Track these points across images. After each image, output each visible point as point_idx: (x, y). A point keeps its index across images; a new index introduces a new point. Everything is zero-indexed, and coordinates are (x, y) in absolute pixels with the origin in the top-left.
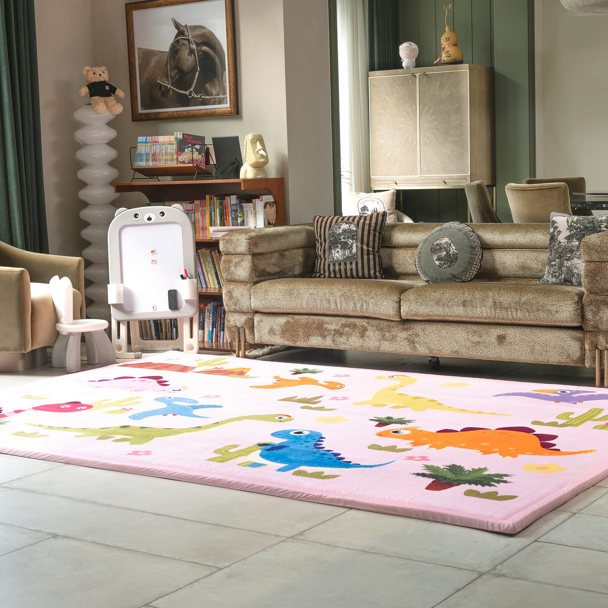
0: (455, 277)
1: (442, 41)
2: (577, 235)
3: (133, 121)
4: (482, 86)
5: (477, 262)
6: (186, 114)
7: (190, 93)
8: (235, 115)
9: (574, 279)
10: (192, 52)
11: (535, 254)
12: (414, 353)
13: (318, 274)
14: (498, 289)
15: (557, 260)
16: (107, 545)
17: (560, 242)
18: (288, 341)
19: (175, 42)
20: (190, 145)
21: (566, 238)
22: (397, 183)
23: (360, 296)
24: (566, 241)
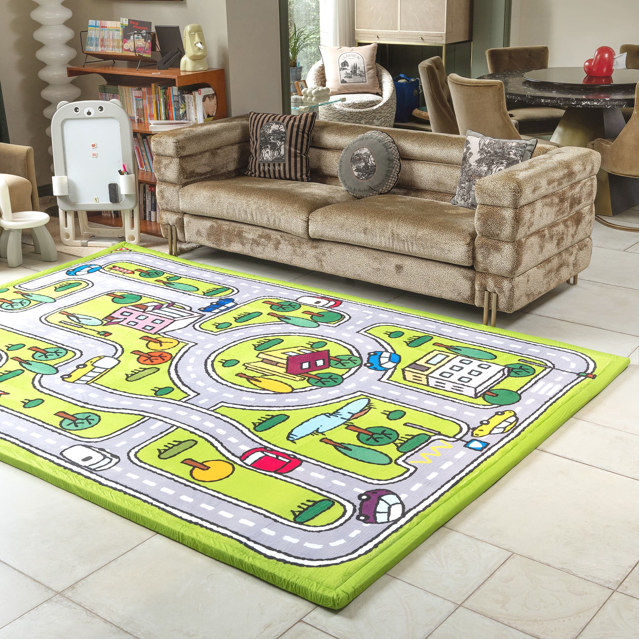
0: (372, 189)
2: (486, 159)
5: (394, 175)
8: (179, 1)
11: (450, 170)
12: (321, 270)
13: (250, 173)
14: (397, 219)
15: (467, 183)
17: (471, 165)
18: (213, 244)
20: (136, 32)
21: (476, 161)
22: (379, 36)
23: (272, 211)
24: (476, 165)
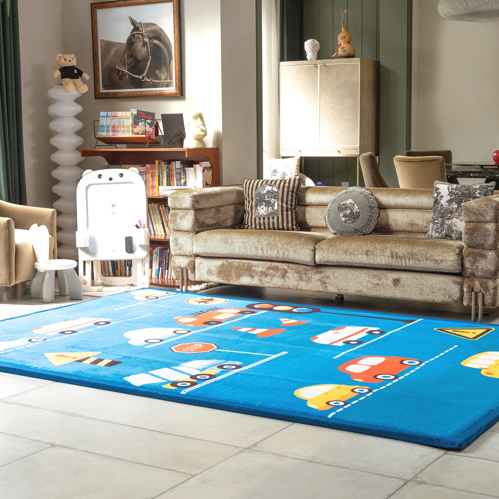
0: (357, 230)
1: (339, 39)
2: (456, 199)
3: (96, 98)
4: (370, 76)
5: (375, 219)
6: (139, 95)
7: (143, 77)
8: (179, 96)
9: (453, 235)
10: (145, 44)
11: (421, 213)
12: (325, 291)
13: (246, 226)
14: (394, 242)
15: (440, 219)
16: (98, 454)
17: (442, 205)
18: (223, 279)
19: (131, 36)
20: (143, 120)
21: (447, 202)
22: (301, 151)
23: (282, 245)
24: (447, 204)
